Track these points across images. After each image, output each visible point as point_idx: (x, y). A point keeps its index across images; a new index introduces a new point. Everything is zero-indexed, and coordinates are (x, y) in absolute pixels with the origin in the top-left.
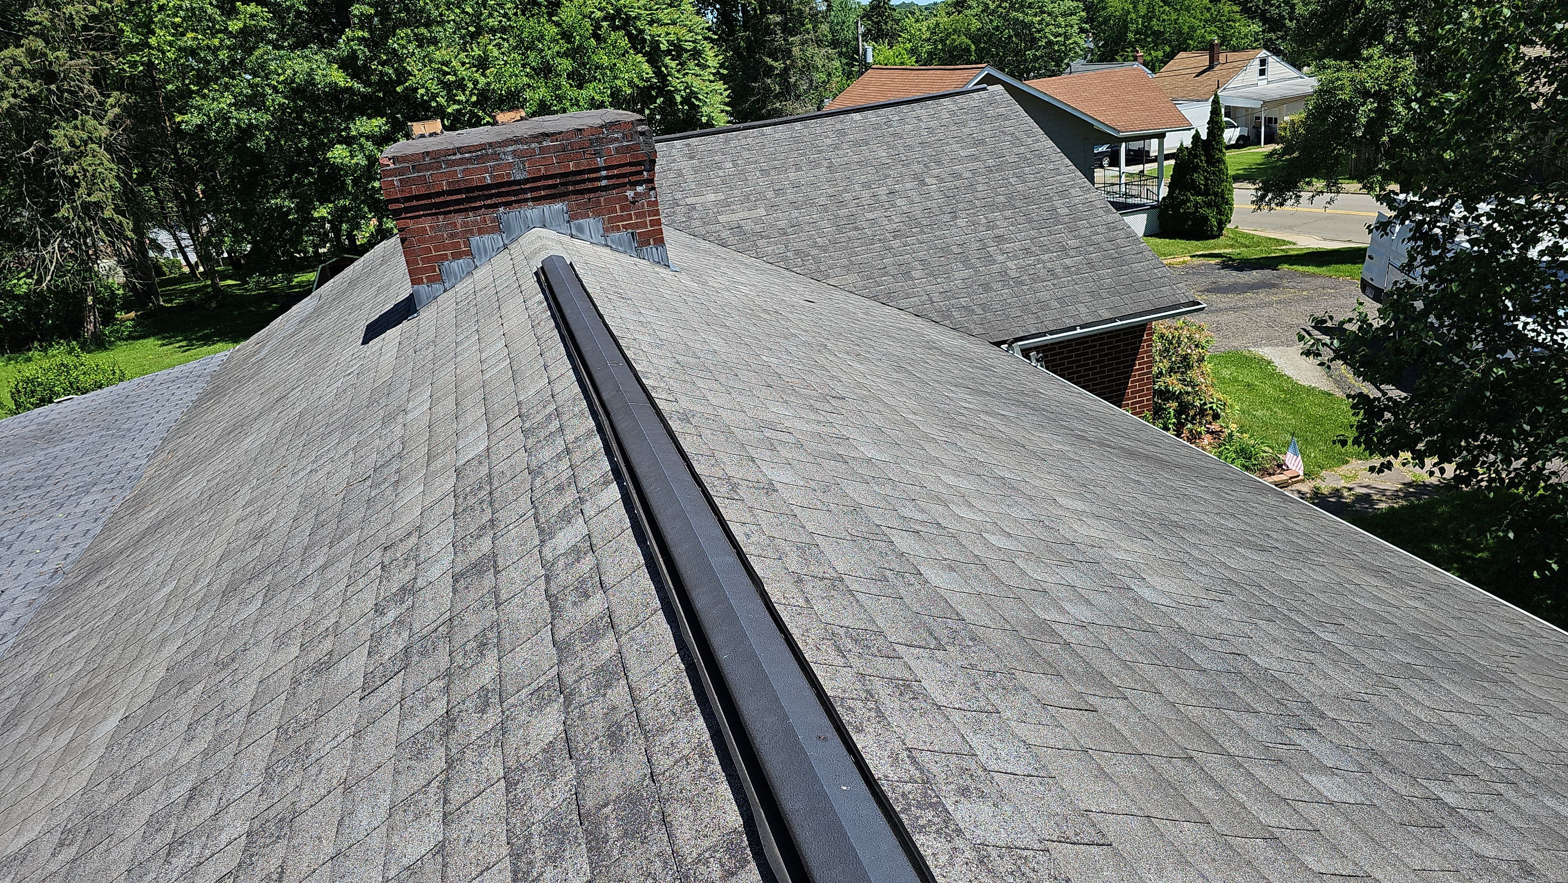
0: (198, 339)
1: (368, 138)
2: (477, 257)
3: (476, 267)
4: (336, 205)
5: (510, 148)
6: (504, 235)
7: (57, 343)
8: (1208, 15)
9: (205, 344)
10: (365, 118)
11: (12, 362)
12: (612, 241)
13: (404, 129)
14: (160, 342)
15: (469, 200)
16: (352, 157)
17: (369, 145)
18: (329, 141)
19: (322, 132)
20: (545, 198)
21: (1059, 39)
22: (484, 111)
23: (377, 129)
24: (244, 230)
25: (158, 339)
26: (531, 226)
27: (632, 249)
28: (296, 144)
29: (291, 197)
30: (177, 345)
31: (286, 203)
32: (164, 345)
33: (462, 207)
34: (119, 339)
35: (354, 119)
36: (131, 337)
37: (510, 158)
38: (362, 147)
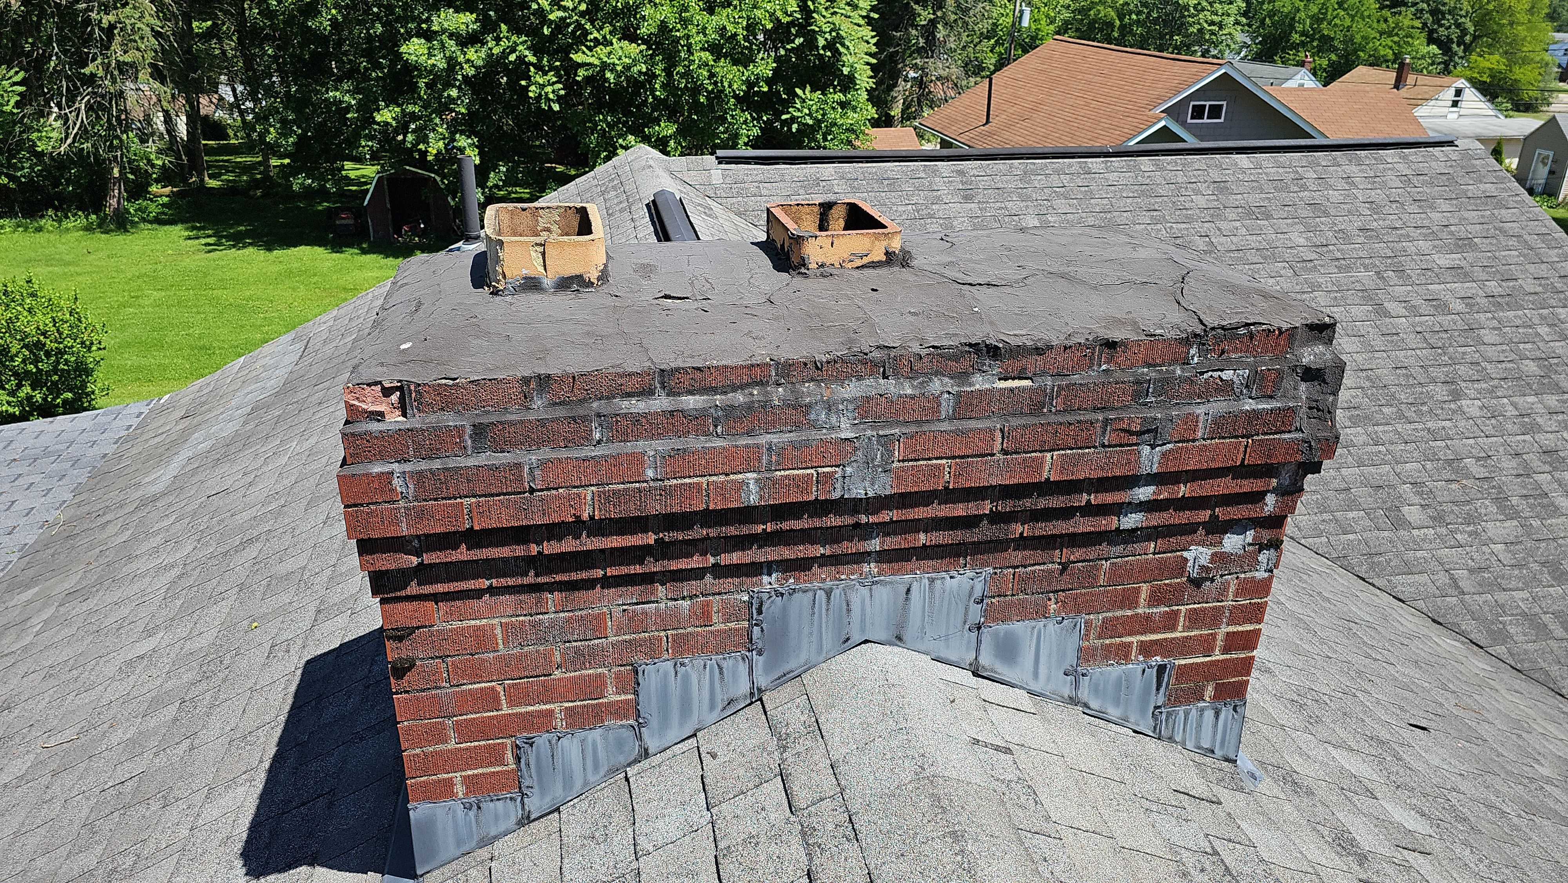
0: (228, 238)
1: (451, 36)
2: (654, 722)
3: (645, 754)
4: (403, 111)
5: (852, 389)
6: (759, 661)
7: (74, 215)
8: (1384, 26)
9: (234, 246)
10: (451, 10)
11: (20, 229)
12: (1096, 690)
13: (495, 31)
14: (186, 234)
15: (663, 550)
16: (430, 55)
17: (451, 45)
18: (407, 32)
19: (398, 19)
20: (925, 553)
21: (1213, 28)
22: (592, 24)
23: (463, 27)
24: (294, 122)
25: (187, 229)
26: (857, 638)
27: (1143, 711)
28: (368, 30)
29: (353, 93)
30: (203, 241)
31: (346, 98)
32: (190, 238)
33: (637, 569)
34: (144, 220)
35: (439, 10)
36: (159, 221)
37: (845, 423)
38: (443, 47)
